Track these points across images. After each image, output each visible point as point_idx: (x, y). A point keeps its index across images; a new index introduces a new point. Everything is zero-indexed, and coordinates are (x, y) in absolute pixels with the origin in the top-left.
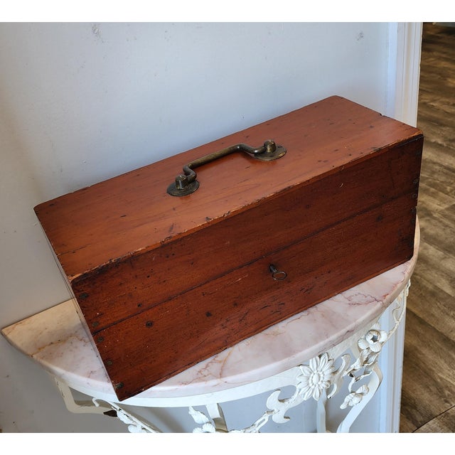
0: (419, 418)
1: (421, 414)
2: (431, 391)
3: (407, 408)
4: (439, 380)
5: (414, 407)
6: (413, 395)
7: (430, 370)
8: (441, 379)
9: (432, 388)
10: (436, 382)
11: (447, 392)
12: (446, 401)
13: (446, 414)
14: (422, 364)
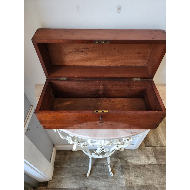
0: (148, 144)
1: (149, 144)
2: (155, 139)
3: (146, 140)
4: (159, 138)
5: (148, 141)
6: (150, 138)
7: (158, 134)
8: (160, 138)
9: (156, 139)
10: (158, 138)
11: (159, 142)
12: (157, 144)
13: (155, 147)
14: (157, 132)
